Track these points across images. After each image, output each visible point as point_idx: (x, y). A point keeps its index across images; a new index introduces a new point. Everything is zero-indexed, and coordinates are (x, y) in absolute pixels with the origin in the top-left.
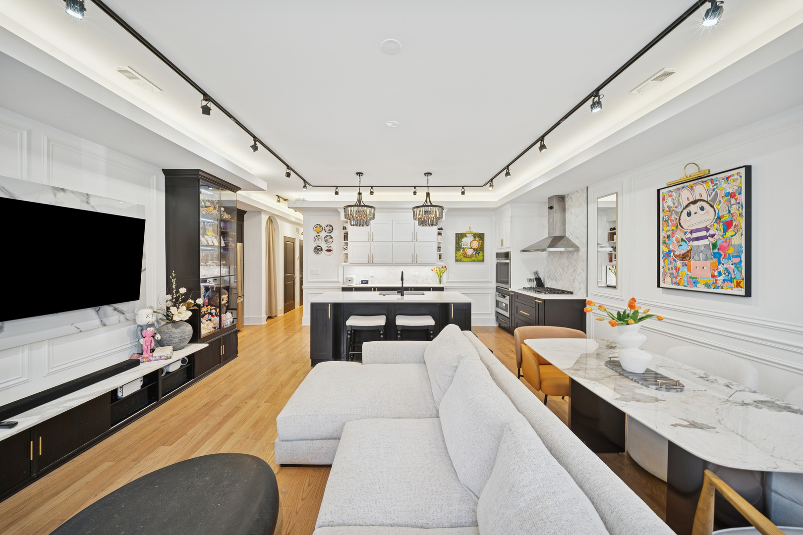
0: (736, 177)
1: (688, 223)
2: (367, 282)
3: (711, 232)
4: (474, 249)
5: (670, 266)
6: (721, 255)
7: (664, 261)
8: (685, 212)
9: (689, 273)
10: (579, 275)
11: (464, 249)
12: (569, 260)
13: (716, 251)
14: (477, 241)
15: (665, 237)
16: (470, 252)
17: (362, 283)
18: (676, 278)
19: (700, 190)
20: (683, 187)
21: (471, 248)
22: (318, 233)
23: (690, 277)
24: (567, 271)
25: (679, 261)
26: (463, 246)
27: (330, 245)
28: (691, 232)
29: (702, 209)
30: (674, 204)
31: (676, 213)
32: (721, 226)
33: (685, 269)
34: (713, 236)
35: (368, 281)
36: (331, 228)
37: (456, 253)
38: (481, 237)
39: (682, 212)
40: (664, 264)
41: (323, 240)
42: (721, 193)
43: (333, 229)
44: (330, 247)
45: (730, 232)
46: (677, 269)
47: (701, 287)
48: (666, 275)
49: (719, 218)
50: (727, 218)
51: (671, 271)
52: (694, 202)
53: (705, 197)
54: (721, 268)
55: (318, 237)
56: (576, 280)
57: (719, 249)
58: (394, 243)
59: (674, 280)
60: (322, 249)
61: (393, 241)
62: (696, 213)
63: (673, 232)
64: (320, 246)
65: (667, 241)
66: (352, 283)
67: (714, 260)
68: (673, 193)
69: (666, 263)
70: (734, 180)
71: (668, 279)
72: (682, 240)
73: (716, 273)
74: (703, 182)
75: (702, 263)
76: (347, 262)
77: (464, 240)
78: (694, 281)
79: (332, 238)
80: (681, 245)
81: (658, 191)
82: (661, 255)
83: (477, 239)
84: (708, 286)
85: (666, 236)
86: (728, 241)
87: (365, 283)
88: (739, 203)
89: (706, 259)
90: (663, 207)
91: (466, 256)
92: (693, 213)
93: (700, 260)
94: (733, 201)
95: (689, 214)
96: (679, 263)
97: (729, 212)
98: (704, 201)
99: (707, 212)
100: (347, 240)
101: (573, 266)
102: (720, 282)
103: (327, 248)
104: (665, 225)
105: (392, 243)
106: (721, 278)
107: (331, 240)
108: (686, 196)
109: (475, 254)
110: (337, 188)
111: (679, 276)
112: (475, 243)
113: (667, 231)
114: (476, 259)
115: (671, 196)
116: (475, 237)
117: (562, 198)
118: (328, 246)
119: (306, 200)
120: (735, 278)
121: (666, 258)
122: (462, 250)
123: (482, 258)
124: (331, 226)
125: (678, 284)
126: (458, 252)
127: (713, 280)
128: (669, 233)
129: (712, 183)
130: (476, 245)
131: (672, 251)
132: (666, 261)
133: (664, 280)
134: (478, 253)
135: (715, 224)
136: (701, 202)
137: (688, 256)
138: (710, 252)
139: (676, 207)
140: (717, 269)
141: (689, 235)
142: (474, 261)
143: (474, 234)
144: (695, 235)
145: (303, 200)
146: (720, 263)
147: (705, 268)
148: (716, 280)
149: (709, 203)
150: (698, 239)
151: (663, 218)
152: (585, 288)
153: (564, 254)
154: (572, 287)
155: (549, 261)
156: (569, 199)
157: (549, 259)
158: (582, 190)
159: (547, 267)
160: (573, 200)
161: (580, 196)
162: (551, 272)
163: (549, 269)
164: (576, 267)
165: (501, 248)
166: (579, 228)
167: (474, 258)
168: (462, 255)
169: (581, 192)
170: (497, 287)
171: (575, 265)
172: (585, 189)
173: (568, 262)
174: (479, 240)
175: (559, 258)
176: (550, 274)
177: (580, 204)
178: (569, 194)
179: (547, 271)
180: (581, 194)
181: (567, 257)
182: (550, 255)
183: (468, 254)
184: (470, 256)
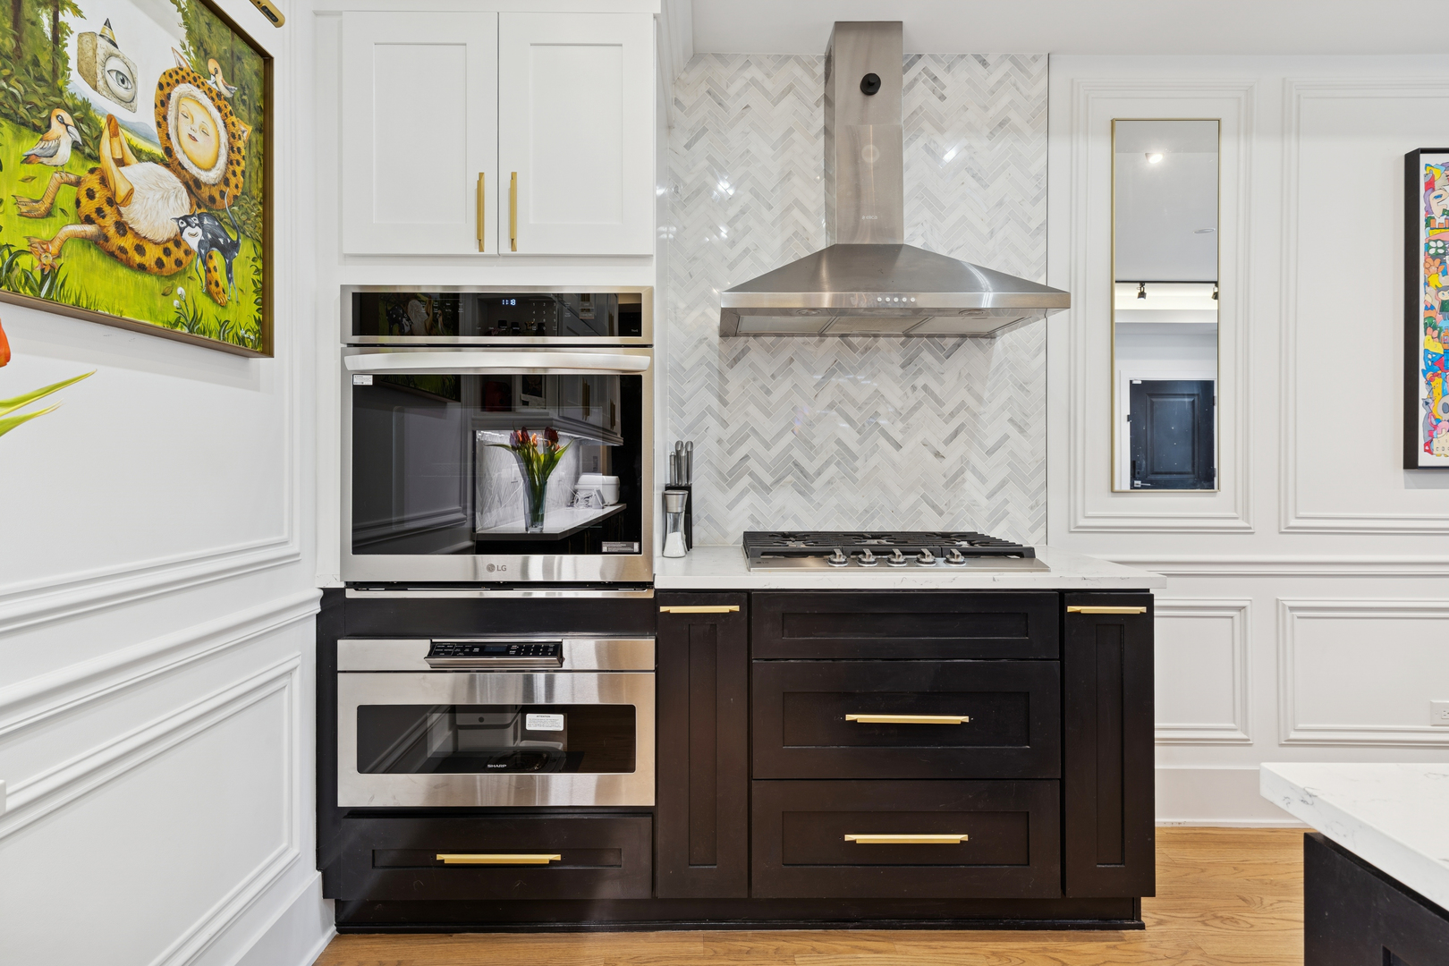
7: (1428, 383)
10: (990, 452)
12: (920, 382)
15: (1432, 308)
24: (899, 437)
38: (237, 67)
40: (1431, 391)
48: (1435, 427)
56: (968, 475)
65: (1440, 320)
69: (1438, 391)
71: (1442, 441)
81: (1412, 161)
82: (1419, 365)
85: (1437, 305)
90: (1429, 210)
101: (947, 409)
104: (1433, 269)
113: (1438, 290)
114: (210, 314)
121: (1436, 375)
123: (244, 314)
132: (1438, 381)
133: (1428, 444)
134: (229, 250)
142: (188, 332)
151: (1428, 247)
152: (1032, 508)
153: (878, 349)
154: (941, 513)
155: (733, 387)
156: (916, 80)
157: (736, 380)
158: (1013, 60)
159: (710, 421)
160: (945, 92)
161: (1000, 82)
162: (751, 444)
163: (733, 428)
164: (975, 415)
165: (481, 255)
166: (992, 233)
167: (188, 291)
168: (66, 197)
169: (1007, 66)
170: (351, 594)
171: (962, 405)
172: (1035, 59)
173: (909, 390)
174: (231, 101)
175: (830, 373)
176: (746, 457)
177: (1001, 125)
178: (920, 56)
179: (720, 441)
180: (1007, 75)
181: (903, 366)
182: (744, 352)
183: (142, 227)
184: (153, 254)
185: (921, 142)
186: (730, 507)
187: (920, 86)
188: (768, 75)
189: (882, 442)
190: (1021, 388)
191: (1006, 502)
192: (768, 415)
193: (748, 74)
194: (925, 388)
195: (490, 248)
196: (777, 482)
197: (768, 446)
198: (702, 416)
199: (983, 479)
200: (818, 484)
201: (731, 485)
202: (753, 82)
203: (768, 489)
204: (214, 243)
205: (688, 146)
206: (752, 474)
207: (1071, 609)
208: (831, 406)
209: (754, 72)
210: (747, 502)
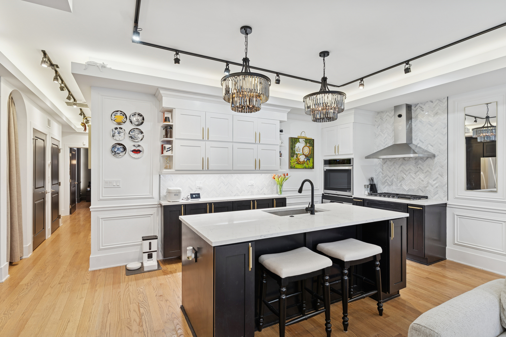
2: (198, 196)
4: (305, 156)
10: (434, 181)
11: (297, 155)
14: (308, 147)
16: (302, 158)
17: (192, 197)
21: (303, 154)
22: (119, 124)
24: (414, 177)
26: (296, 152)
27: (139, 144)
35: (199, 194)
36: (140, 118)
37: (290, 160)
38: (310, 142)
41: (127, 135)
43: (143, 119)
44: (139, 146)
55: (118, 130)
56: (429, 185)
58: (234, 144)
60: (125, 149)
61: (233, 142)
64: (121, 145)
66: (179, 198)
76: (170, 168)
77: (297, 145)
79: (142, 133)
83: (308, 145)
87: (196, 198)
91: (299, 163)
100: (171, 137)
101: (424, 172)
103: (134, 148)
105: (232, 144)
107: (140, 136)
109: (307, 160)
110: (177, 54)
112: (306, 149)
114: (307, 166)
116: (306, 143)
117: (409, 107)
118: (136, 144)
119: (108, 66)
122: (295, 156)
123: (311, 165)
124: (140, 115)
126: (292, 159)
130: (307, 151)
134: (309, 160)
142: (305, 168)
143: (306, 139)
145: (104, 67)
152: (444, 193)
153: (410, 160)
154: (423, 192)
155: (384, 168)
156: (417, 108)
157: (385, 166)
158: (439, 100)
159: (381, 173)
160: (423, 110)
161: (436, 105)
162: (387, 178)
163: (384, 175)
164: (430, 173)
165: (336, 155)
166: (434, 136)
167: (305, 165)
168: (295, 161)
169: (438, 101)
170: (325, 194)
171: (428, 171)
172: (444, 98)
173: (416, 168)
174: (309, 146)
175: (401, 165)
176: (386, 180)
177: (436, 114)
178: (418, 104)
179: (382, 177)
180: (437, 103)
181: (415, 163)
182: (386, 162)
183: (301, 161)
184: (302, 162)
186: (384, 188)
187: (418, 109)
188: (390, 113)
190: (441, 167)
191: (438, 191)
192: (390, 172)
193: (387, 114)
194: (420, 167)
196: (392, 184)
197: (390, 178)
198: (379, 172)
199: (432, 186)
201: (384, 184)
202: (388, 115)
203: (390, 185)
204: (308, 160)
205: (377, 128)
206: (387, 183)
207: (409, 207)
208: (401, 171)
209: (388, 113)
210: (386, 187)
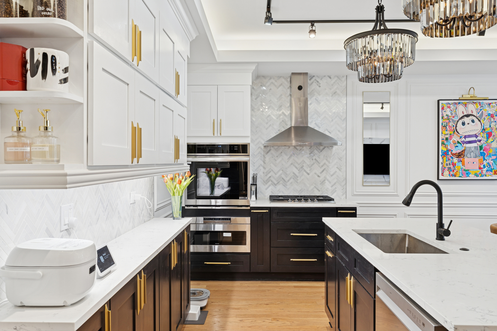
0: (494, 104)
1: (463, 130)
3: (479, 138)
5: (448, 162)
6: (485, 154)
7: (443, 158)
8: (460, 122)
9: (463, 167)
10: (332, 176)
12: (314, 158)
13: (482, 151)
15: (443, 139)
18: (453, 171)
19: (472, 108)
20: (459, 103)
23: (464, 170)
24: (308, 172)
25: (456, 159)
28: (465, 137)
29: (473, 121)
30: (452, 114)
31: (453, 121)
32: (485, 135)
33: (460, 164)
34: (480, 141)
39: (458, 121)
40: (443, 160)
42: (485, 114)
45: (490, 140)
46: (454, 165)
47: (472, 177)
48: (444, 169)
49: (484, 129)
50: (488, 130)
51: (449, 166)
52: (468, 116)
53: (475, 114)
54: (485, 163)
56: (326, 181)
57: (484, 150)
59: (452, 173)
62: (468, 124)
63: (451, 136)
65: (445, 142)
67: (481, 158)
68: (451, 106)
69: (445, 160)
70: (493, 107)
71: (446, 173)
72: (458, 142)
73: (482, 166)
74: (474, 103)
75: (472, 160)
78: (467, 172)
80: (457, 146)
81: (438, 101)
82: (440, 154)
84: (476, 175)
85: (445, 139)
86: (489, 145)
88: (495, 122)
89: (476, 157)
90: (442, 115)
92: (466, 123)
93: (471, 157)
94: (492, 120)
95: (463, 124)
96: (455, 160)
97: (490, 126)
98: (474, 116)
99: (477, 124)
101: (321, 165)
102: (484, 172)
104: (444, 129)
106: (485, 169)
108: (461, 110)
111: (455, 169)
113: (445, 135)
115: (449, 107)
120: (493, 169)
121: (444, 156)
125: (455, 176)
127: (480, 171)
128: (447, 136)
129: (480, 105)
131: (450, 150)
132: (445, 158)
133: (442, 174)
135: (482, 133)
136: (472, 117)
137: (462, 154)
138: (478, 152)
139: (453, 117)
140: (483, 163)
141: (463, 139)
144: (468, 139)
146: (484, 159)
147: (475, 163)
148: (482, 171)
149: (477, 119)
150: (470, 142)
151: (442, 124)
152: (342, 190)
153: (303, 150)
154: (319, 191)
155: (267, 159)
156: (313, 82)
157: (268, 157)
158: (338, 77)
159: (261, 168)
160: (320, 85)
161: (334, 83)
162: (272, 174)
163: (267, 169)
164: (328, 166)
165: (214, 137)
166: (332, 120)
169: (336, 78)
170: (186, 208)
171: (325, 164)
172: (343, 77)
173: (311, 160)
175: (291, 156)
176: (270, 177)
177: (335, 93)
178: (314, 76)
179: (264, 173)
180: (336, 81)
181: (310, 154)
182: (270, 150)
185: (314, 98)
186: (266, 189)
187: (314, 83)
188: (276, 81)
189: (305, 173)
190: (340, 159)
191: (336, 188)
192: (276, 166)
193: (271, 81)
194: (315, 159)
195: (216, 135)
196: (278, 183)
197: (276, 174)
198: (259, 166)
199: (330, 182)
200: (288, 184)
201: (266, 184)
202: (272, 83)
203: (276, 185)
205: (256, 99)
206: (271, 181)
207: (339, 211)
208: (292, 164)
209: (272, 80)
210: (270, 188)
